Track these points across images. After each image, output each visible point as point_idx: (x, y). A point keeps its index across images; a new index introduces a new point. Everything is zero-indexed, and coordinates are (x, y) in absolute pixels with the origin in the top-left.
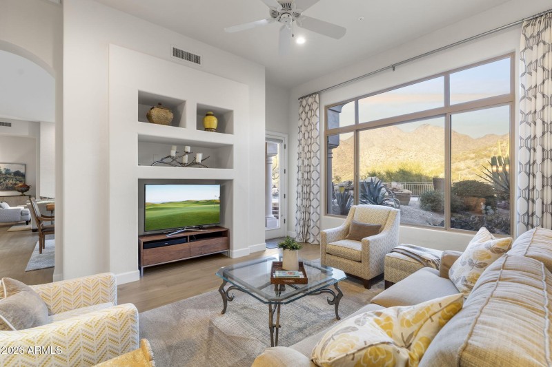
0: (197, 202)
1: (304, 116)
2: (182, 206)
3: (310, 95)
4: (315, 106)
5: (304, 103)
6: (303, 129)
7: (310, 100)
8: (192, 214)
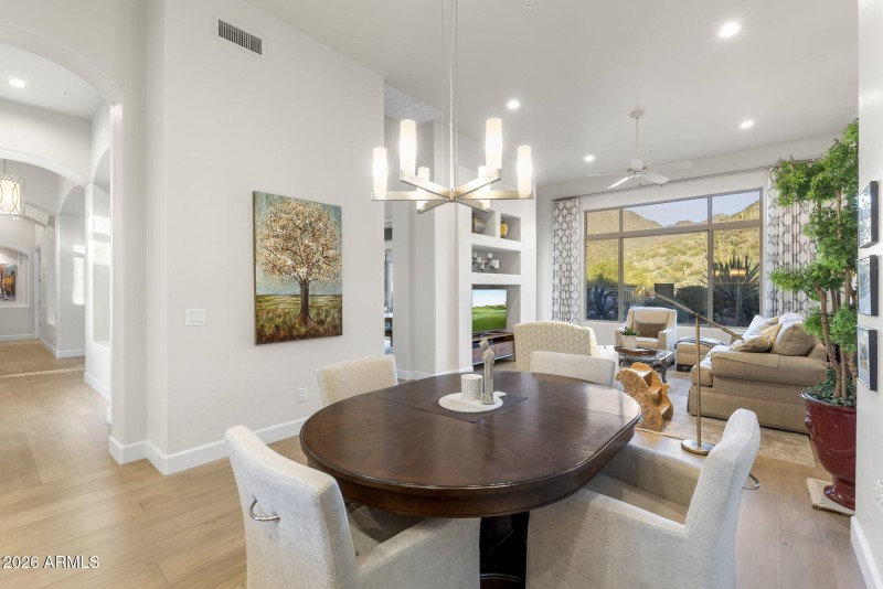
0: (492, 307)
1: (560, 219)
2: (483, 310)
3: (569, 199)
4: (574, 211)
5: (561, 205)
6: (560, 232)
7: (569, 204)
8: (489, 318)
